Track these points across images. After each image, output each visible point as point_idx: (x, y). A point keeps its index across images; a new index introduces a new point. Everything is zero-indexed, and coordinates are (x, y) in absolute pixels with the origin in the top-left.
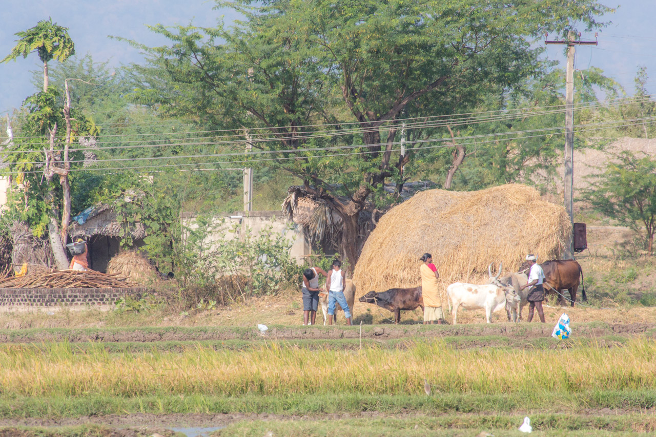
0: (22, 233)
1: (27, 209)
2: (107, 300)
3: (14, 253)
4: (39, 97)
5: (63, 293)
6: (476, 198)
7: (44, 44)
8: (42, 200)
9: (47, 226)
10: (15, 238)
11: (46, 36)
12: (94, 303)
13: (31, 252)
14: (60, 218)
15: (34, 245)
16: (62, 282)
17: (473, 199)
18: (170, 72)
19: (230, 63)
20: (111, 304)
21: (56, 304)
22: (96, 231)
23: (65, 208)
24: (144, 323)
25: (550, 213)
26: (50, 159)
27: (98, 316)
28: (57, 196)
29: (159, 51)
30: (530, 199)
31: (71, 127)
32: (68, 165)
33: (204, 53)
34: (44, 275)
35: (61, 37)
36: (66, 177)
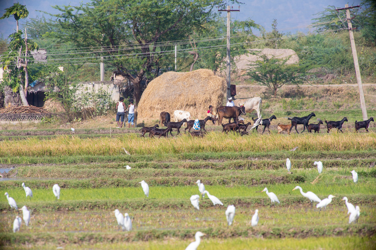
0: (8, 91)
1: (10, 81)
2: (37, 118)
3: (5, 99)
4: (14, 35)
5: (20, 115)
6: (188, 75)
7: (16, 13)
8: (16, 77)
9: (19, 88)
10: (5, 93)
11: (17, 10)
12: (32, 120)
13: (12, 99)
14: (24, 85)
15: (13, 96)
16: (20, 111)
17: (186, 75)
18: (61, 25)
19: (85, 20)
20: (39, 120)
21: (16, 120)
22: (39, 90)
23: (26, 81)
24: (52, 128)
25: (218, 81)
26: (19, 60)
27: (33, 125)
28: (23, 75)
29: (56, 16)
30: (210, 75)
31: (28, 47)
32: (27, 63)
33: (75, 17)
34: (13, 108)
35: (23, 9)
36: (26, 68)
